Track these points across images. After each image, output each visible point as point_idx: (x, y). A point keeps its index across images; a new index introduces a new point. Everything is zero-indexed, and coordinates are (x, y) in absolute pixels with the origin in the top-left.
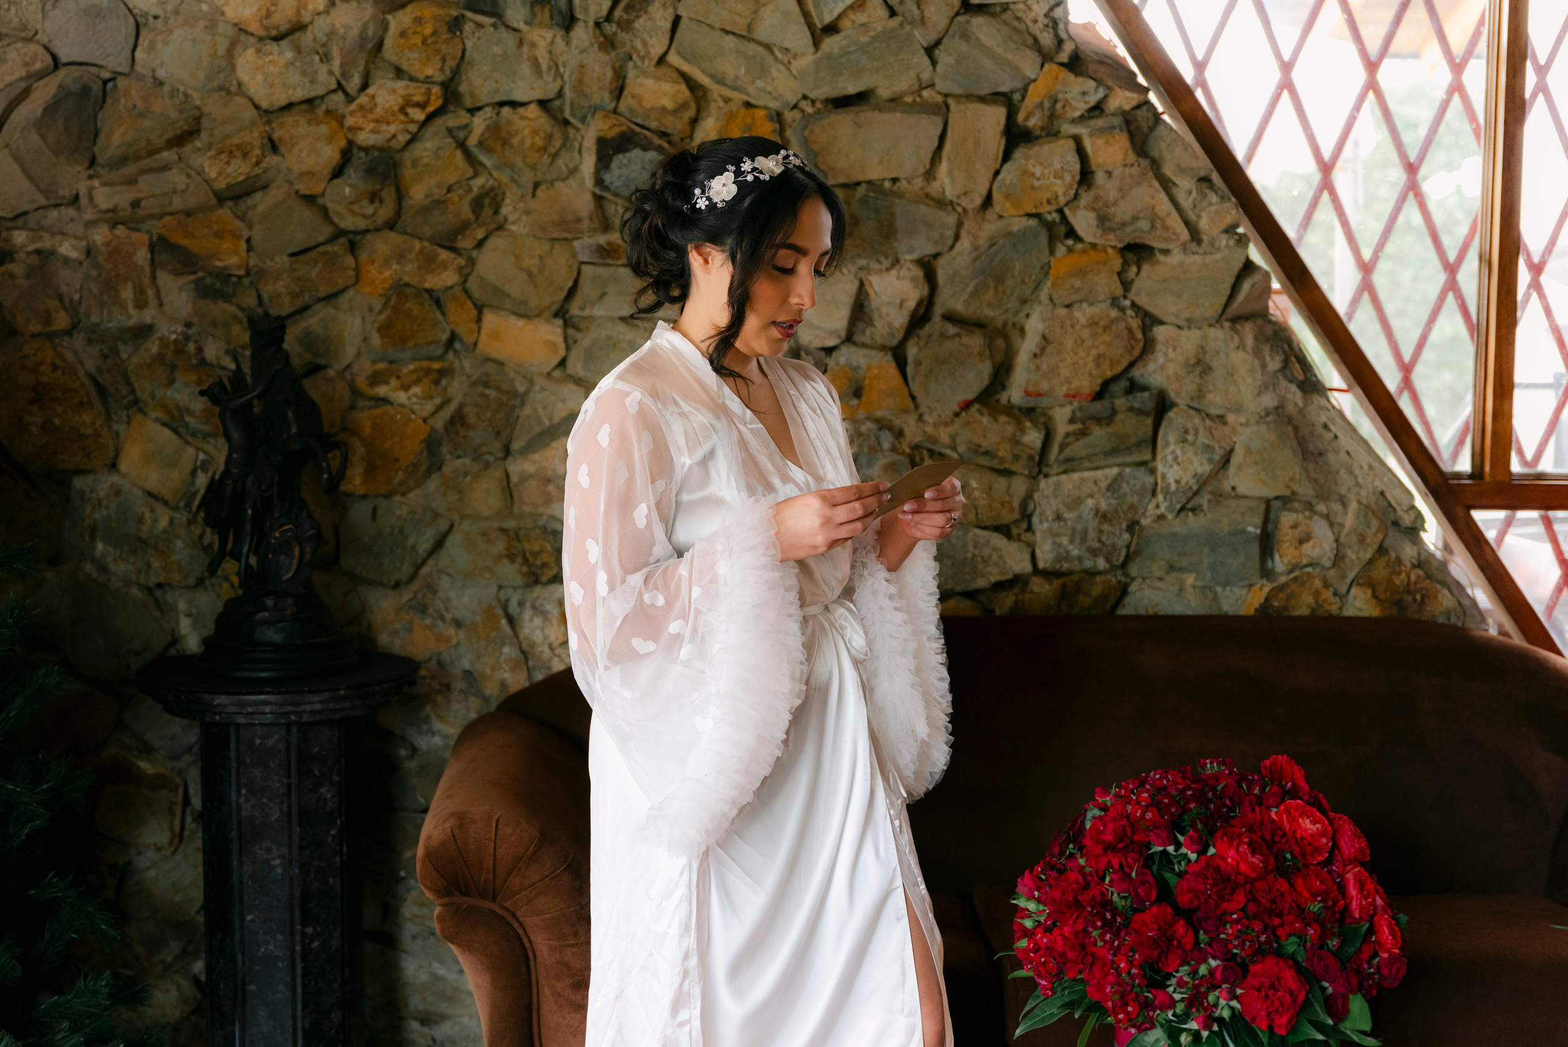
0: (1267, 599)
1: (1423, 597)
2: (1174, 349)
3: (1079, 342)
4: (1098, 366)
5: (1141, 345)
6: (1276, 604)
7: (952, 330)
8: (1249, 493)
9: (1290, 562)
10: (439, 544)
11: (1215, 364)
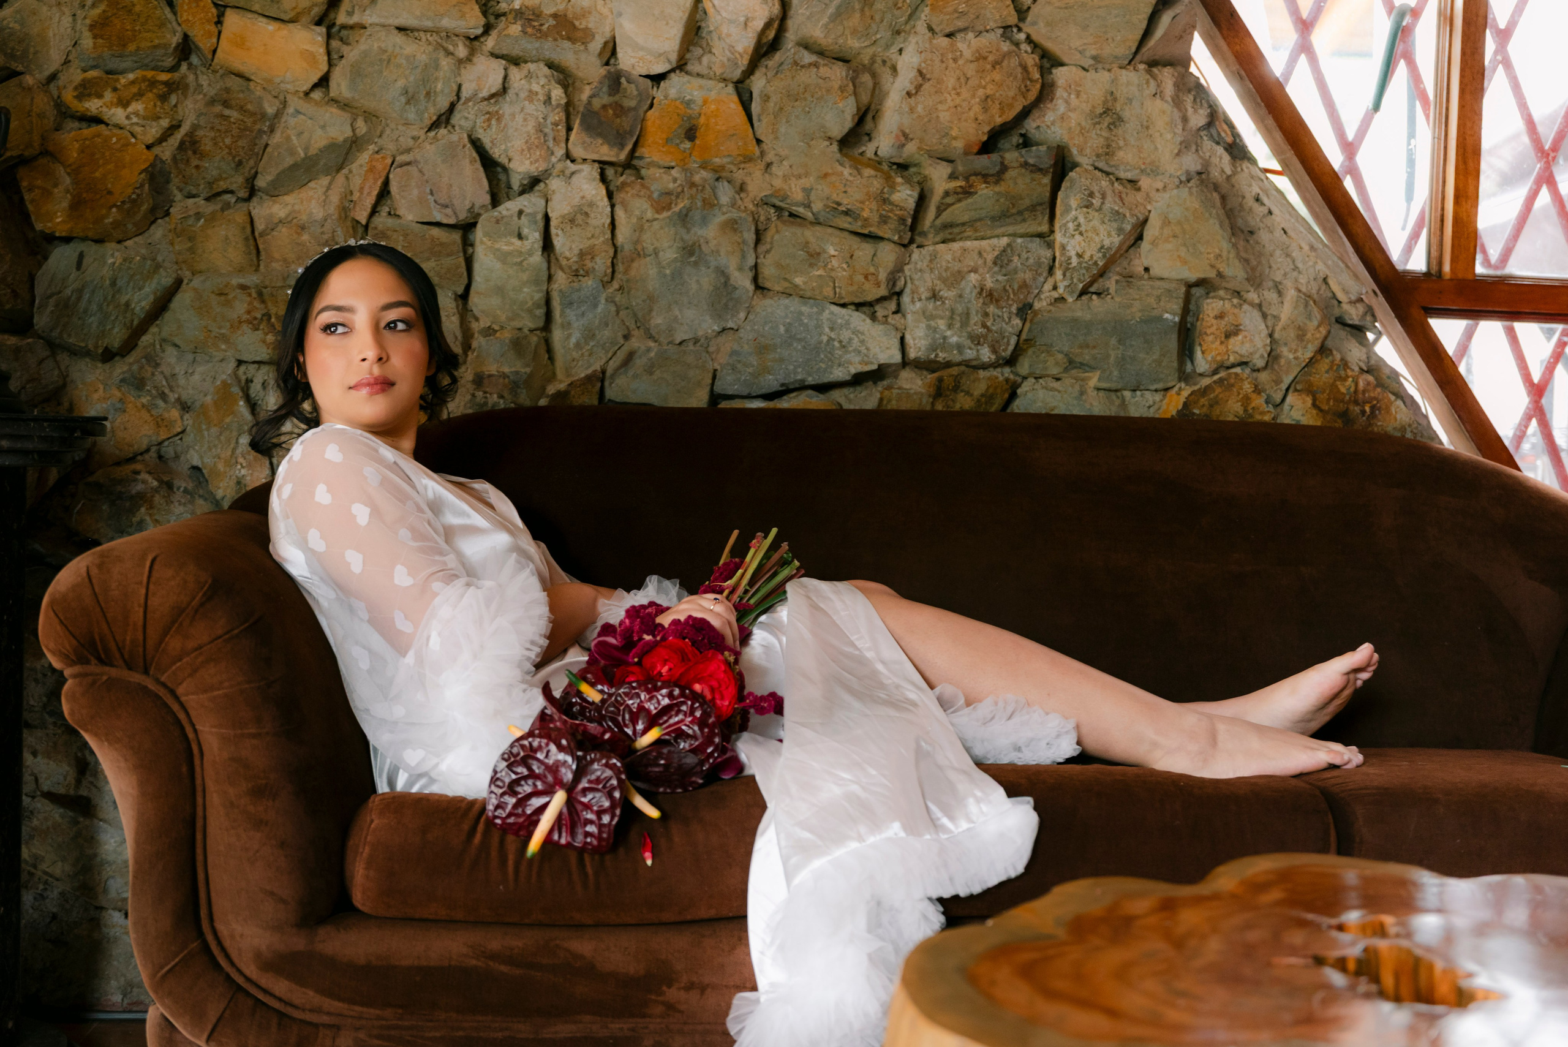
0: (1185, 404)
1: (1373, 408)
2: (1078, 96)
3: (963, 80)
4: (985, 110)
5: (1038, 86)
6: (1197, 411)
7: (808, 58)
8: (1165, 275)
9: (1214, 359)
10: (161, 306)
11: (1126, 114)
